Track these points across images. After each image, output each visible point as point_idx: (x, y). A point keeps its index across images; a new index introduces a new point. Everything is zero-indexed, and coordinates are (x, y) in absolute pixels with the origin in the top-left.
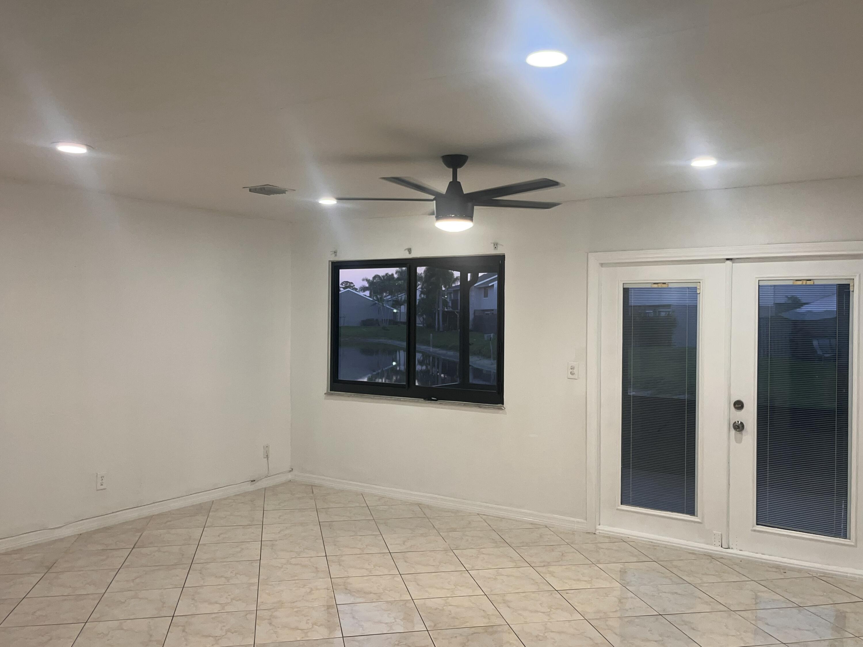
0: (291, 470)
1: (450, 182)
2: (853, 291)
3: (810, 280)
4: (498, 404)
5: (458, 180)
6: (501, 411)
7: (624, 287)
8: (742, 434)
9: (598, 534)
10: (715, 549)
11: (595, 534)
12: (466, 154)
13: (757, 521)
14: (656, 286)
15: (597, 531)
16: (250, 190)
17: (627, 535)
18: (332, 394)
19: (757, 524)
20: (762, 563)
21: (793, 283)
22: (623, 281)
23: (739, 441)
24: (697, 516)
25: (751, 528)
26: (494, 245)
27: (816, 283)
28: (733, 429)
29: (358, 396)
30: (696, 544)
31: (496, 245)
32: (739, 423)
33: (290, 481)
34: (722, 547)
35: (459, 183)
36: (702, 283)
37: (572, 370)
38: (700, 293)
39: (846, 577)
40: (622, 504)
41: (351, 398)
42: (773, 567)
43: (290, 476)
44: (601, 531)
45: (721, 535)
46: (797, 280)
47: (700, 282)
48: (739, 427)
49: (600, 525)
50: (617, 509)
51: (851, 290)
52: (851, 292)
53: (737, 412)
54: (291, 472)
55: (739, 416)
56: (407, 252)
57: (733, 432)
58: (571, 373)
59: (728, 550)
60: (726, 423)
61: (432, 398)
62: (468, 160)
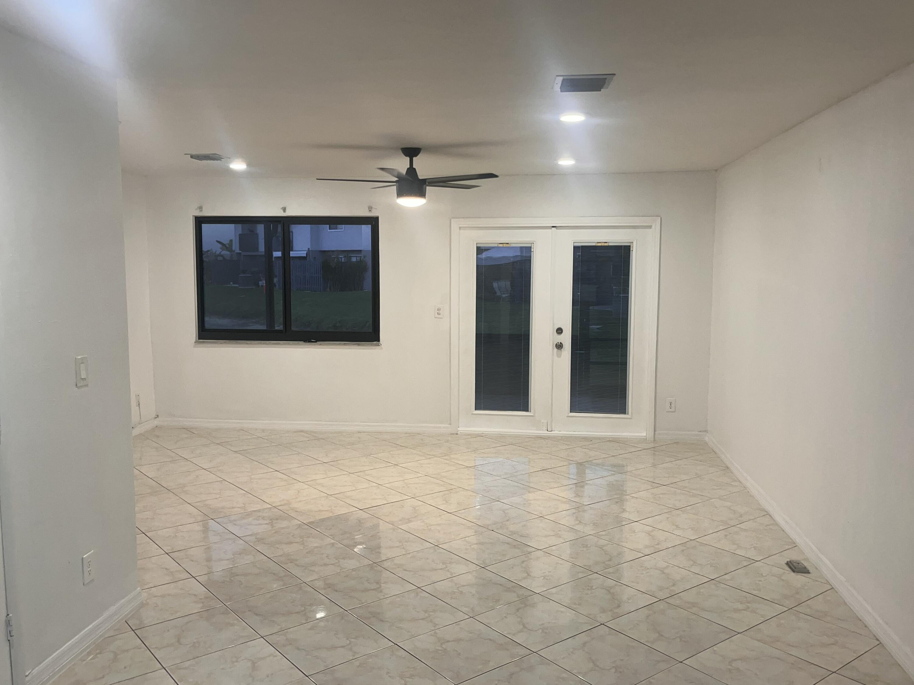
0: (157, 416)
1: (408, 169)
2: (632, 251)
3: (606, 243)
4: (373, 342)
5: (414, 167)
6: (377, 347)
7: (477, 246)
8: (562, 351)
9: (460, 434)
10: (544, 433)
11: (457, 434)
12: (420, 148)
13: (570, 410)
14: (501, 245)
15: (459, 432)
16: (192, 157)
17: (481, 431)
18: (201, 342)
19: (571, 412)
20: (576, 437)
21: (596, 244)
22: (476, 241)
23: (559, 356)
24: (531, 412)
25: (567, 415)
26: (369, 208)
27: (610, 244)
28: (555, 348)
29: (233, 342)
30: (530, 431)
31: (370, 208)
32: (559, 343)
33: (157, 427)
34: (547, 431)
35: (415, 169)
36: (535, 244)
37: (438, 311)
38: (533, 251)
39: (627, 438)
40: (475, 410)
41: (224, 345)
42: (583, 439)
43: (156, 422)
44: (461, 432)
45: (547, 422)
46: (598, 243)
47: (534, 243)
48: (559, 346)
49: (459, 427)
50: (473, 414)
51: (631, 249)
52: (631, 251)
53: (558, 336)
54: (157, 419)
55: (560, 338)
56: (282, 211)
57: (556, 350)
58: (438, 313)
59: (552, 432)
60: (551, 344)
61: (312, 340)
62: (421, 152)
